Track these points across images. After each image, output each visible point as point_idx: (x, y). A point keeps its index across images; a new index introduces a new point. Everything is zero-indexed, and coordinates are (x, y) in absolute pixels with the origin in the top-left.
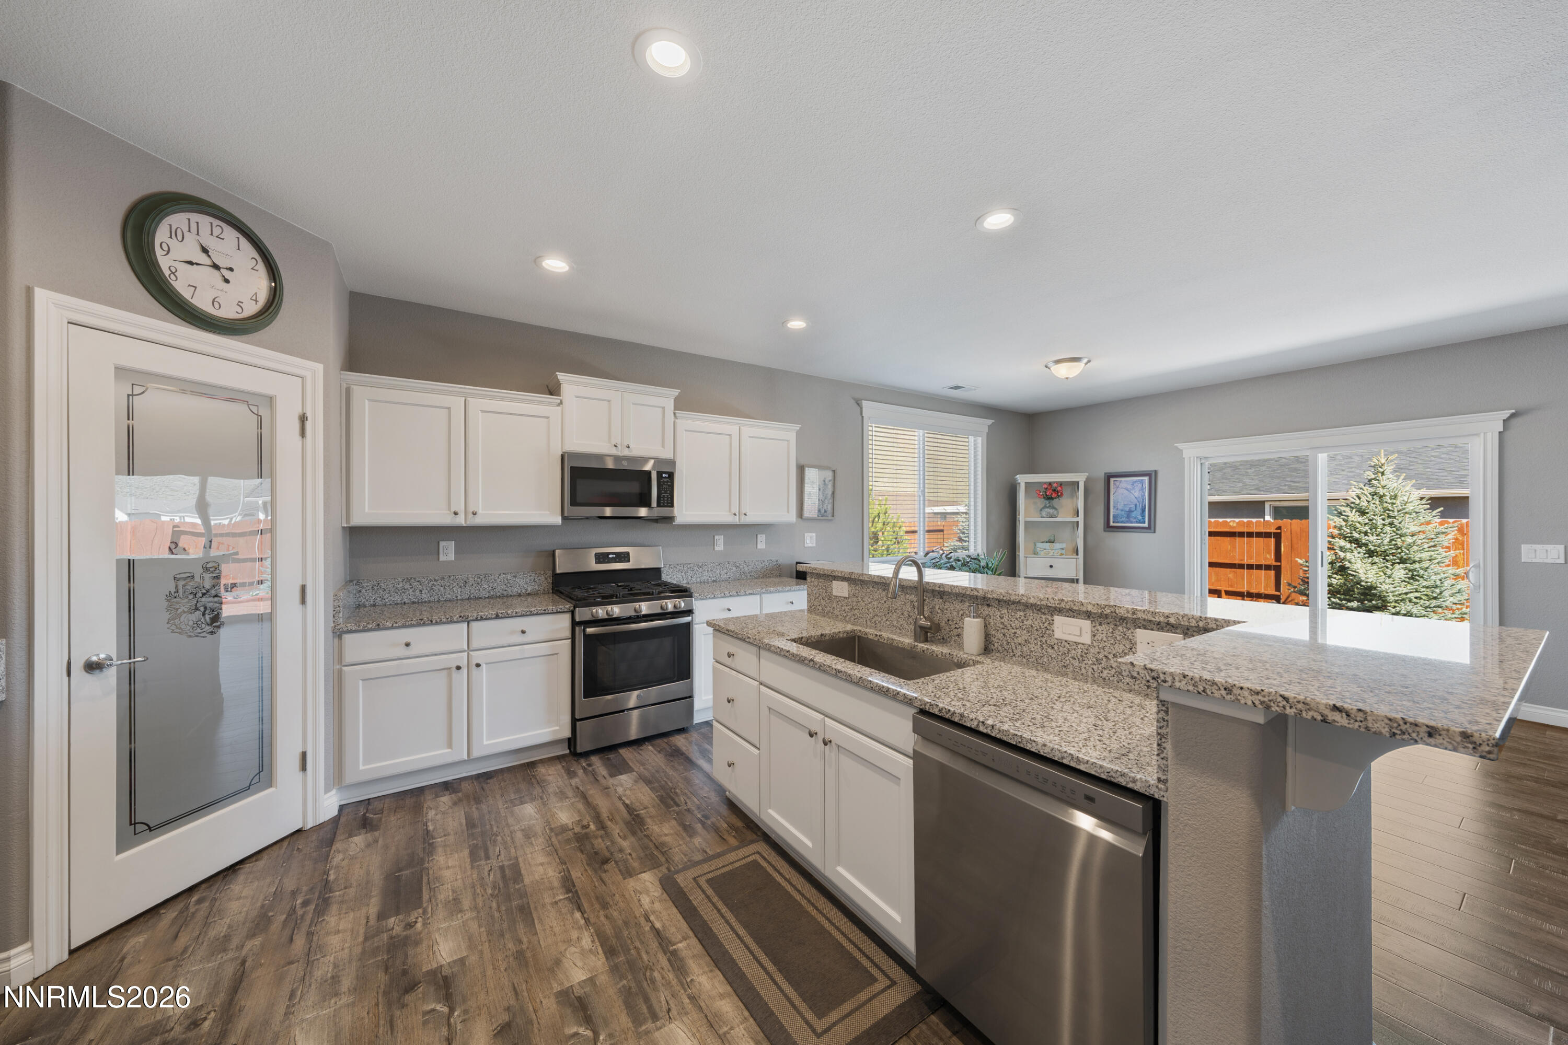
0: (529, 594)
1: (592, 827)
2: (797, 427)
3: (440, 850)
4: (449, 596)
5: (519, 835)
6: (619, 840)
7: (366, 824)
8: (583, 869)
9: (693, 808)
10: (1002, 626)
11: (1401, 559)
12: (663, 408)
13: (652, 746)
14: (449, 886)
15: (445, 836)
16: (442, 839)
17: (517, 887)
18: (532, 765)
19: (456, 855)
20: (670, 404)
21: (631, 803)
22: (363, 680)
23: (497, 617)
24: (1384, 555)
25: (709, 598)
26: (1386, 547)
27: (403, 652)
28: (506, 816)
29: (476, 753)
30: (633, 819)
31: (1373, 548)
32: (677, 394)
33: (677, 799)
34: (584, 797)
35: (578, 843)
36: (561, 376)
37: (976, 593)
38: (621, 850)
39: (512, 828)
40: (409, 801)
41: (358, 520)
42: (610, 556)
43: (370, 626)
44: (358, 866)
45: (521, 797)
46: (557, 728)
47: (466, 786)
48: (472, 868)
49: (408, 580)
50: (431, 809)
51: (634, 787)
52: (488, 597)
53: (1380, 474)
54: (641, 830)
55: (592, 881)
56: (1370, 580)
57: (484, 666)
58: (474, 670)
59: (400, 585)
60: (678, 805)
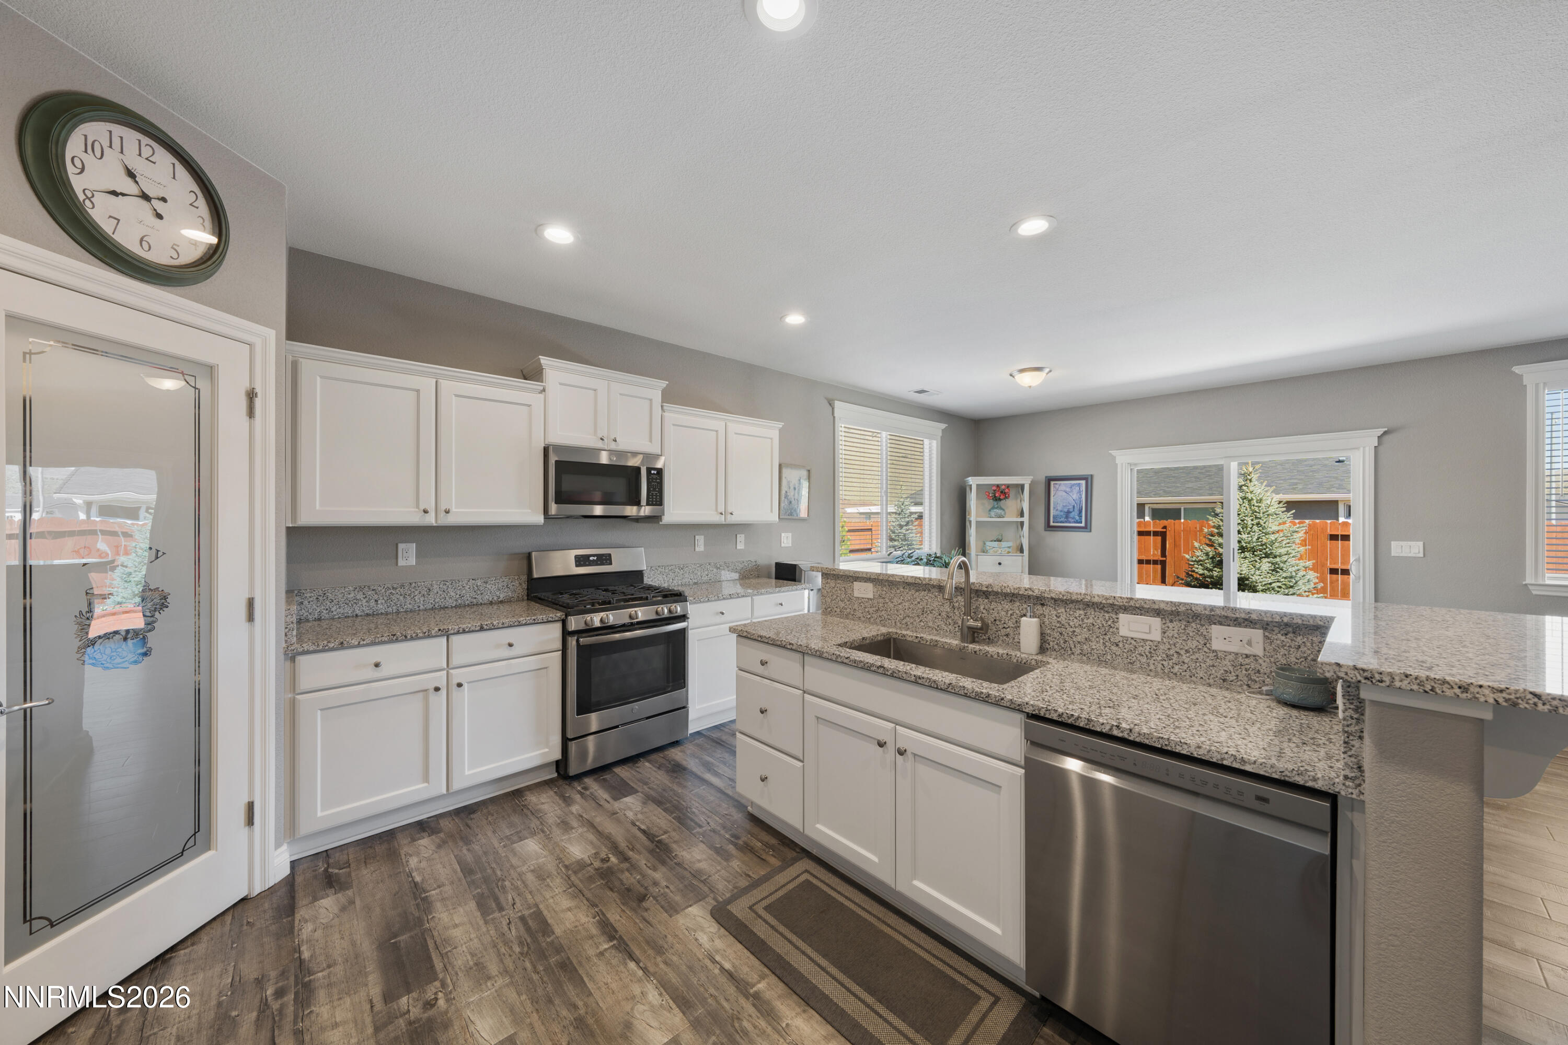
0: (501, 602)
1: (613, 859)
2: (780, 425)
3: (438, 905)
4: (410, 607)
5: (530, 877)
6: (650, 872)
7: (331, 882)
8: (619, 910)
9: (719, 828)
10: (1058, 625)
11: (1266, 554)
12: (651, 400)
13: (649, 761)
14: (464, 949)
15: (439, 887)
16: (437, 891)
17: (548, 940)
18: (517, 794)
19: (461, 910)
20: (657, 396)
21: (648, 827)
22: (321, 710)
23: (482, 629)
24: (1253, 551)
25: (704, 602)
26: (1255, 544)
27: (372, 673)
28: (506, 856)
29: (456, 785)
30: (657, 846)
31: (1244, 545)
32: (665, 386)
33: (697, 820)
34: (591, 825)
35: (604, 880)
36: (544, 360)
37: (1031, 593)
38: (656, 884)
39: (519, 870)
40: (380, 849)
41: (306, 518)
42: (591, 558)
43: (331, 645)
44: (337, 936)
45: (517, 833)
46: (547, 750)
47: (445, 824)
48: (486, 923)
49: (361, 589)
50: (411, 856)
51: (645, 810)
52: (456, 607)
53: (1248, 481)
54: (669, 858)
55: (635, 923)
56: (1243, 572)
57: (466, 686)
58: (455, 692)
59: (352, 595)
60: (700, 826)
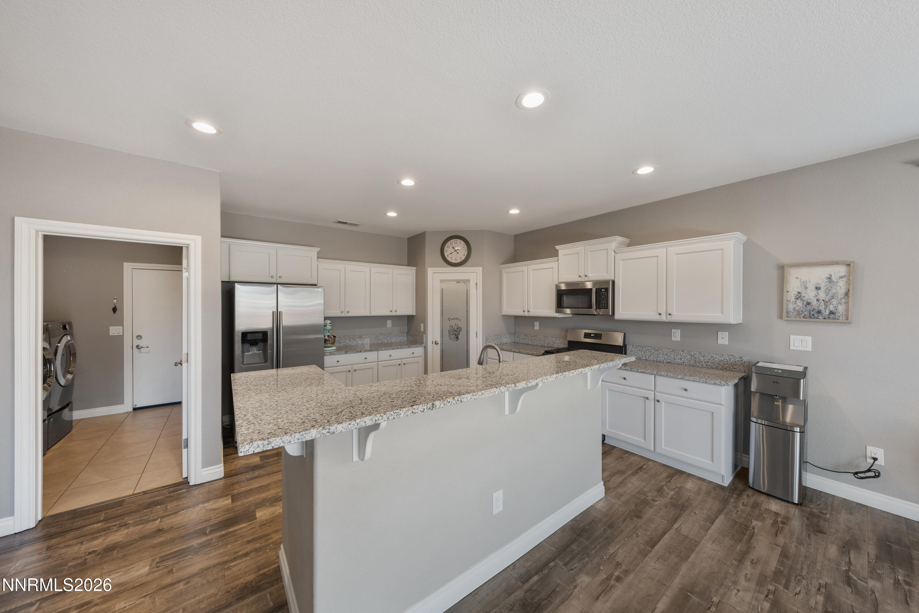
12: (607, 250)
32: (616, 238)
36: (557, 247)
41: (504, 313)
42: (592, 335)
52: (547, 347)
59: (524, 337)
